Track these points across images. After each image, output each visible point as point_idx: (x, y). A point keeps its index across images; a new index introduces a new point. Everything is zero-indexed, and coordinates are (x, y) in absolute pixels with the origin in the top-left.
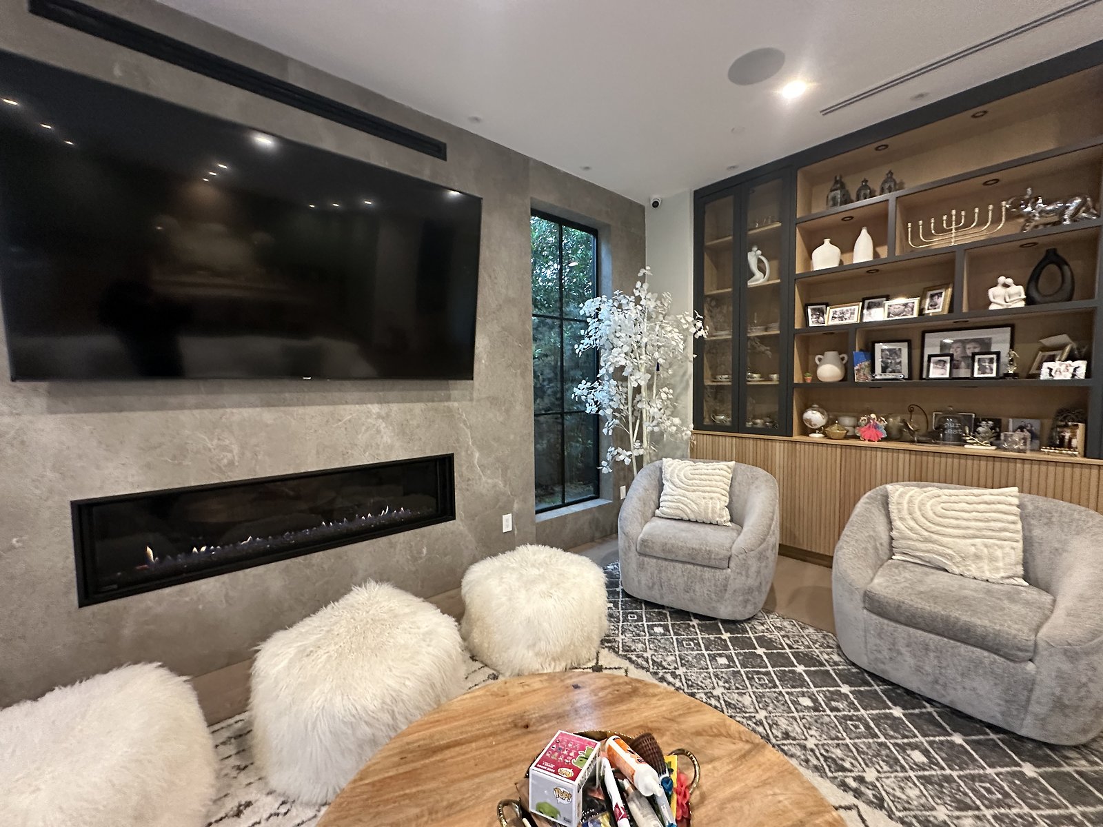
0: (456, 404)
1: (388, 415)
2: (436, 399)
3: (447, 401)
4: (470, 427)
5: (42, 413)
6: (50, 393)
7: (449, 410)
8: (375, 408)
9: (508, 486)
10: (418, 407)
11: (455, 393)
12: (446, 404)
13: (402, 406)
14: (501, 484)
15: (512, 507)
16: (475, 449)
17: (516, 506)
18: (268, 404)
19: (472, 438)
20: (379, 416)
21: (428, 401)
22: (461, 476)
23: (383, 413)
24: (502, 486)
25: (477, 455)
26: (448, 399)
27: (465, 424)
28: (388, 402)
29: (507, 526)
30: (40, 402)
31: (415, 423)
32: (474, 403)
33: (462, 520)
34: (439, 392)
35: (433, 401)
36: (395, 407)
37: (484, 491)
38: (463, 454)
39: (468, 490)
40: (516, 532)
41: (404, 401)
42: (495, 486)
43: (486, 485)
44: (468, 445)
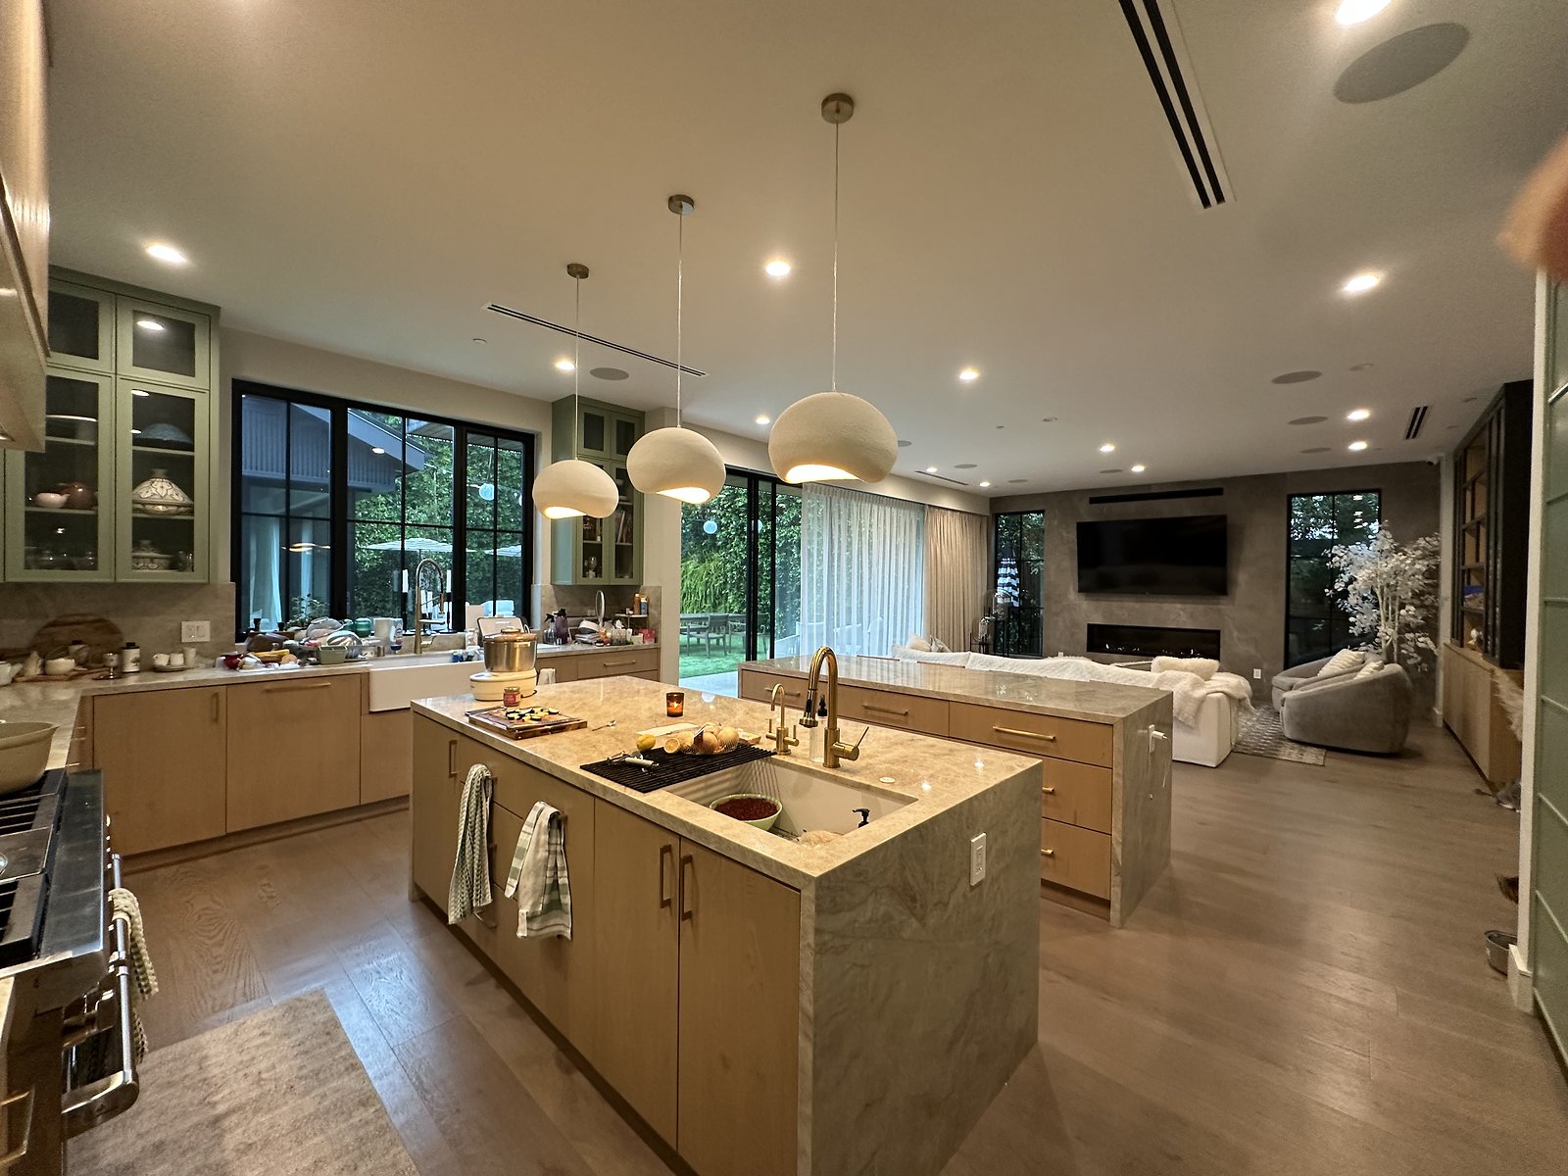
0: (1222, 608)
1: (1184, 609)
4: (1233, 619)
5: (1085, 602)
6: (1087, 597)
7: (1219, 610)
8: (1179, 606)
9: (1258, 653)
10: (1201, 607)
12: (1215, 607)
13: (1193, 607)
14: (1253, 651)
15: (1262, 666)
16: (1235, 630)
17: (1265, 666)
18: (1137, 602)
19: (1233, 624)
20: (1181, 609)
21: (1207, 606)
22: (1225, 642)
24: (1255, 653)
25: (1237, 633)
26: (1218, 604)
27: (1229, 617)
28: (1186, 605)
29: (1257, 676)
30: (1084, 598)
31: (1198, 614)
32: (1234, 607)
34: (1213, 601)
36: (1189, 607)
37: (1240, 652)
38: (1227, 631)
39: (1229, 650)
40: (1264, 681)
42: (1250, 653)
43: (1243, 652)
44: (1231, 628)
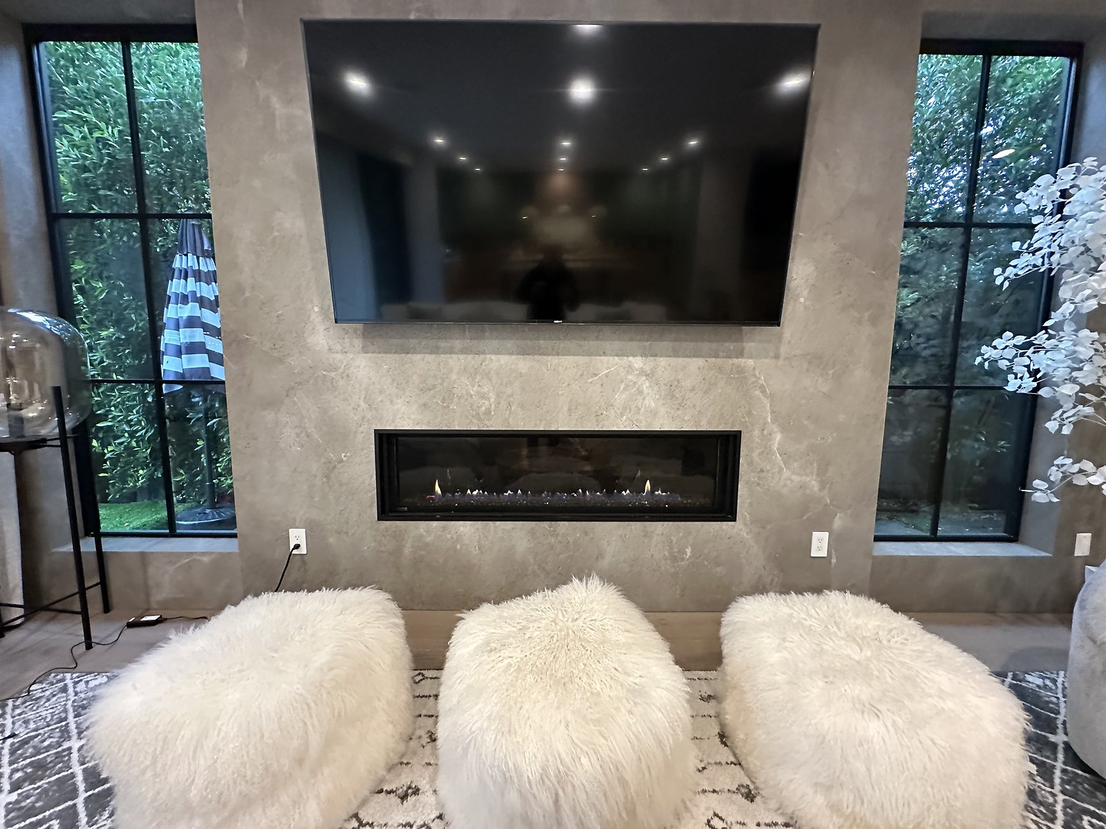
0: (751, 362)
1: (653, 372)
2: (721, 354)
3: (737, 358)
4: (772, 397)
5: (359, 353)
6: (365, 335)
7: (741, 370)
8: (638, 362)
9: (826, 491)
10: (695, 364)
11: (749, 346)
12: (736, 361)
13: (673, 361)
14: (814, 485)
15: (831, 522)
16: (775, 428)
17: (838, 523)
18: (524, 352)
19: (773, 412)
20: (642, 372)
21: (710, 356)
22: (751, 463)
23: (647, 369)
24: (816, 489)
25: (778, 437)
26: (740, 354)
27: (763, 392)
28: (656, 356)
29: (819, 549)
30: (358, 343)
31: (688, 384)
32: (781, 362)
33: (746, 524)
34: (727, 344)
35: (717, 356)
36: (663, 361)
37: (785, 491)
38: (756, 433)
39: (759, 484)
40: (834, 561)
41: (676, 354)
42: (802, 486)
43: (789, 482)
44: (765, 423)
